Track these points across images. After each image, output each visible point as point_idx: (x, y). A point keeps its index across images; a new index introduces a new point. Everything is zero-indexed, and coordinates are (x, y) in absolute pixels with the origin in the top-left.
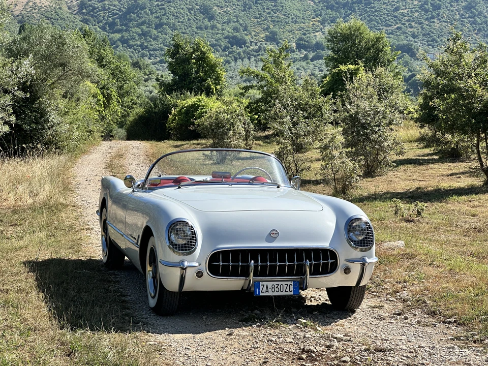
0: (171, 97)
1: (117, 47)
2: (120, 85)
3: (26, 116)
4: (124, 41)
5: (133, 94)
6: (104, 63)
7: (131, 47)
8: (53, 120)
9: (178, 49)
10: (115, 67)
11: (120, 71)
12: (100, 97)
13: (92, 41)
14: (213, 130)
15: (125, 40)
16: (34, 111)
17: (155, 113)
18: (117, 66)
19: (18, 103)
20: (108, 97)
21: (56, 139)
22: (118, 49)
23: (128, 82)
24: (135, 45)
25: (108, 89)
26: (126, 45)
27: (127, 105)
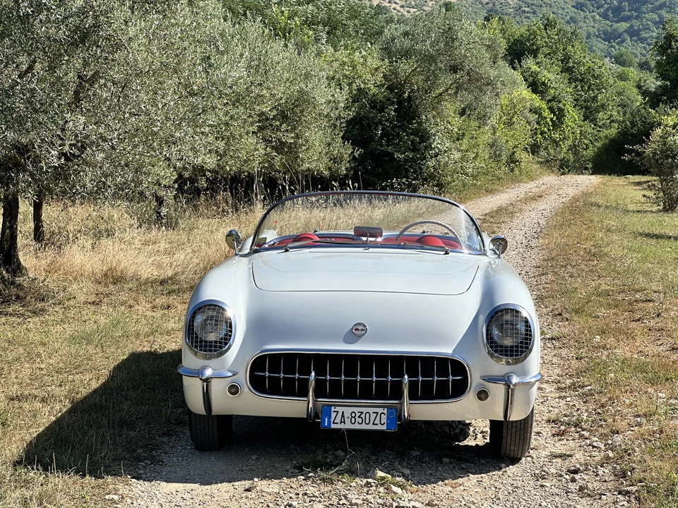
0: (657, 111)
1: (623, 41)
2: (592, 95)
3: (400, 141)
4: (633, 33)
5: (611, 108)
6: (571, 65)
7: (642, 40)
8: (439, 146)
9: (671, 41)
10: (587, 70)
11: (594, 75)
12: (546, 113)
13: (557, 35)
14: (657, 161)
15: (634, 31)
16: (412, 134)
17: (632, 135)
18: (589, 67)
19: (391, 123)
20: (559, 113)
21: (438, 173)
22: (624, 44)
23: (604, 91)
24: (649, 38)
25: (560, 102)
26: (635, 38)
27: (603, 124)
